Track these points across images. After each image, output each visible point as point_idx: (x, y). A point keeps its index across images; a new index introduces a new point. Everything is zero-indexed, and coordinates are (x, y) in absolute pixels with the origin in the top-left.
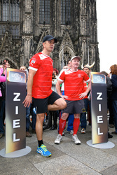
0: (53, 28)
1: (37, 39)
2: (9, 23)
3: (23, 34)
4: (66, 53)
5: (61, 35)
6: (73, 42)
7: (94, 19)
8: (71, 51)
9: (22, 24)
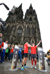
0: (29, 35)
1: (25, 37)
2: (19, 34)
3: (22, 36)
4: (33, 41)
5: (31, 37)
6: (35, 39)
7: (40, 33)
8: (34, 41)
9: (22, 34)
